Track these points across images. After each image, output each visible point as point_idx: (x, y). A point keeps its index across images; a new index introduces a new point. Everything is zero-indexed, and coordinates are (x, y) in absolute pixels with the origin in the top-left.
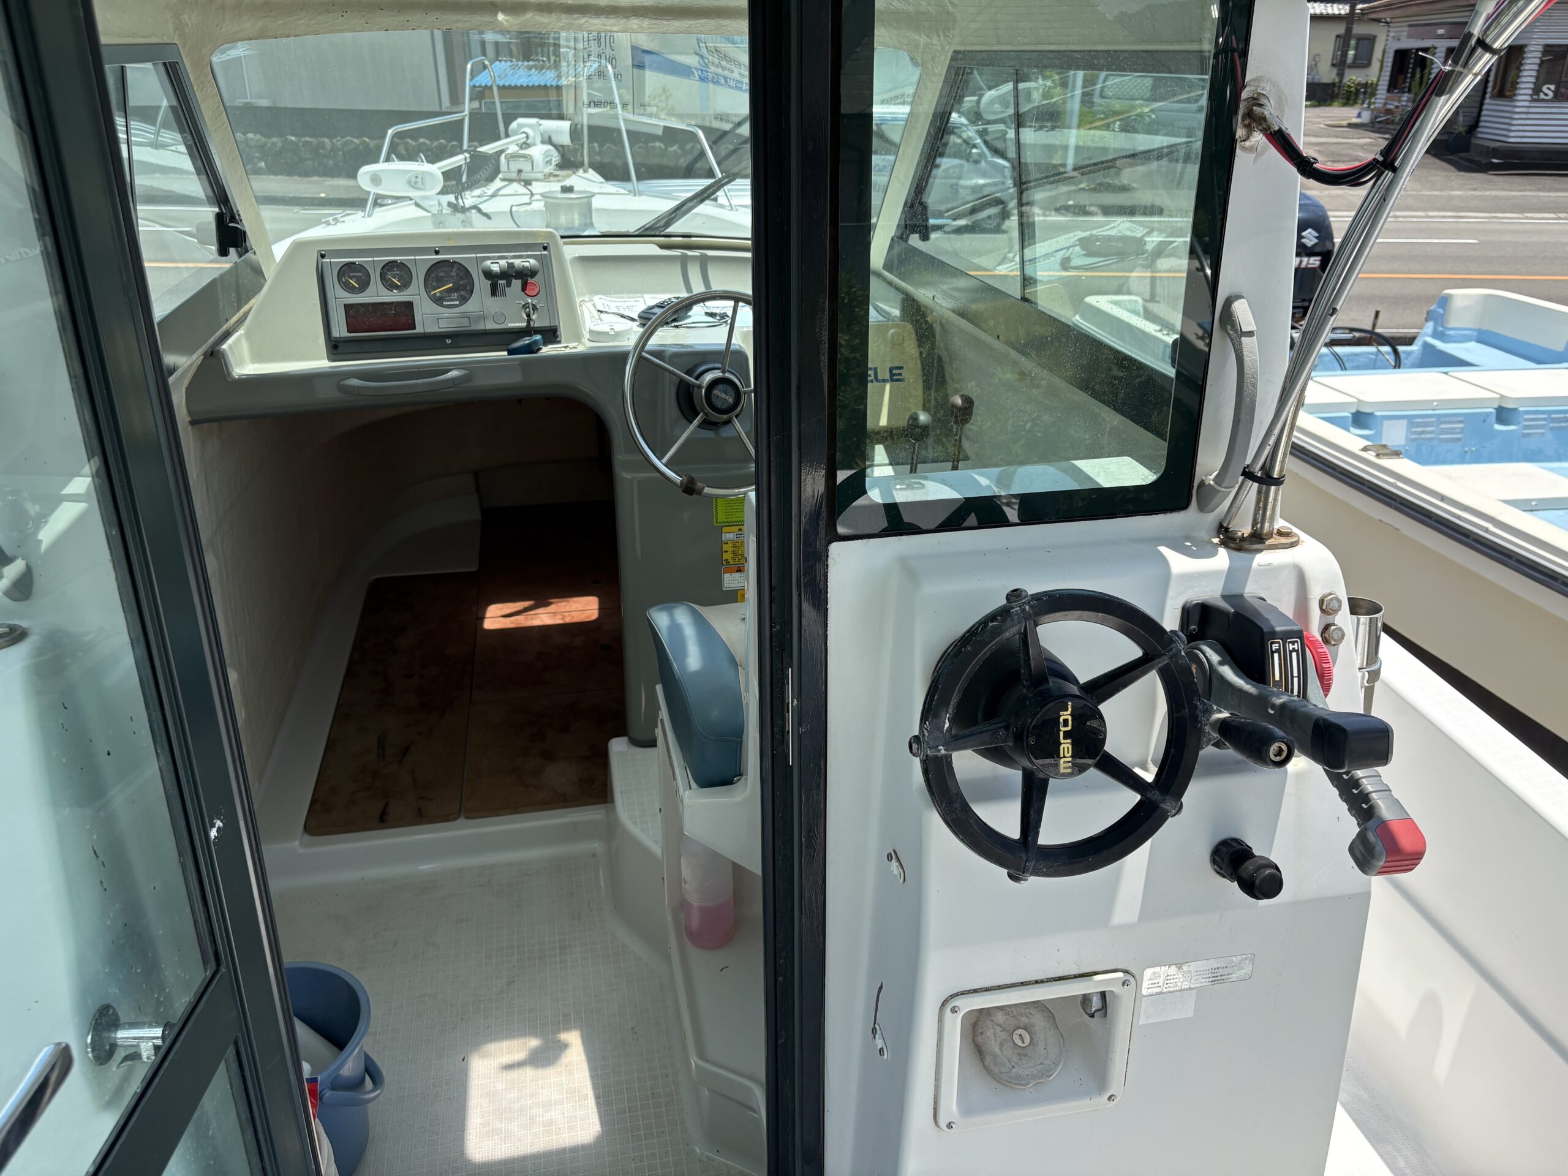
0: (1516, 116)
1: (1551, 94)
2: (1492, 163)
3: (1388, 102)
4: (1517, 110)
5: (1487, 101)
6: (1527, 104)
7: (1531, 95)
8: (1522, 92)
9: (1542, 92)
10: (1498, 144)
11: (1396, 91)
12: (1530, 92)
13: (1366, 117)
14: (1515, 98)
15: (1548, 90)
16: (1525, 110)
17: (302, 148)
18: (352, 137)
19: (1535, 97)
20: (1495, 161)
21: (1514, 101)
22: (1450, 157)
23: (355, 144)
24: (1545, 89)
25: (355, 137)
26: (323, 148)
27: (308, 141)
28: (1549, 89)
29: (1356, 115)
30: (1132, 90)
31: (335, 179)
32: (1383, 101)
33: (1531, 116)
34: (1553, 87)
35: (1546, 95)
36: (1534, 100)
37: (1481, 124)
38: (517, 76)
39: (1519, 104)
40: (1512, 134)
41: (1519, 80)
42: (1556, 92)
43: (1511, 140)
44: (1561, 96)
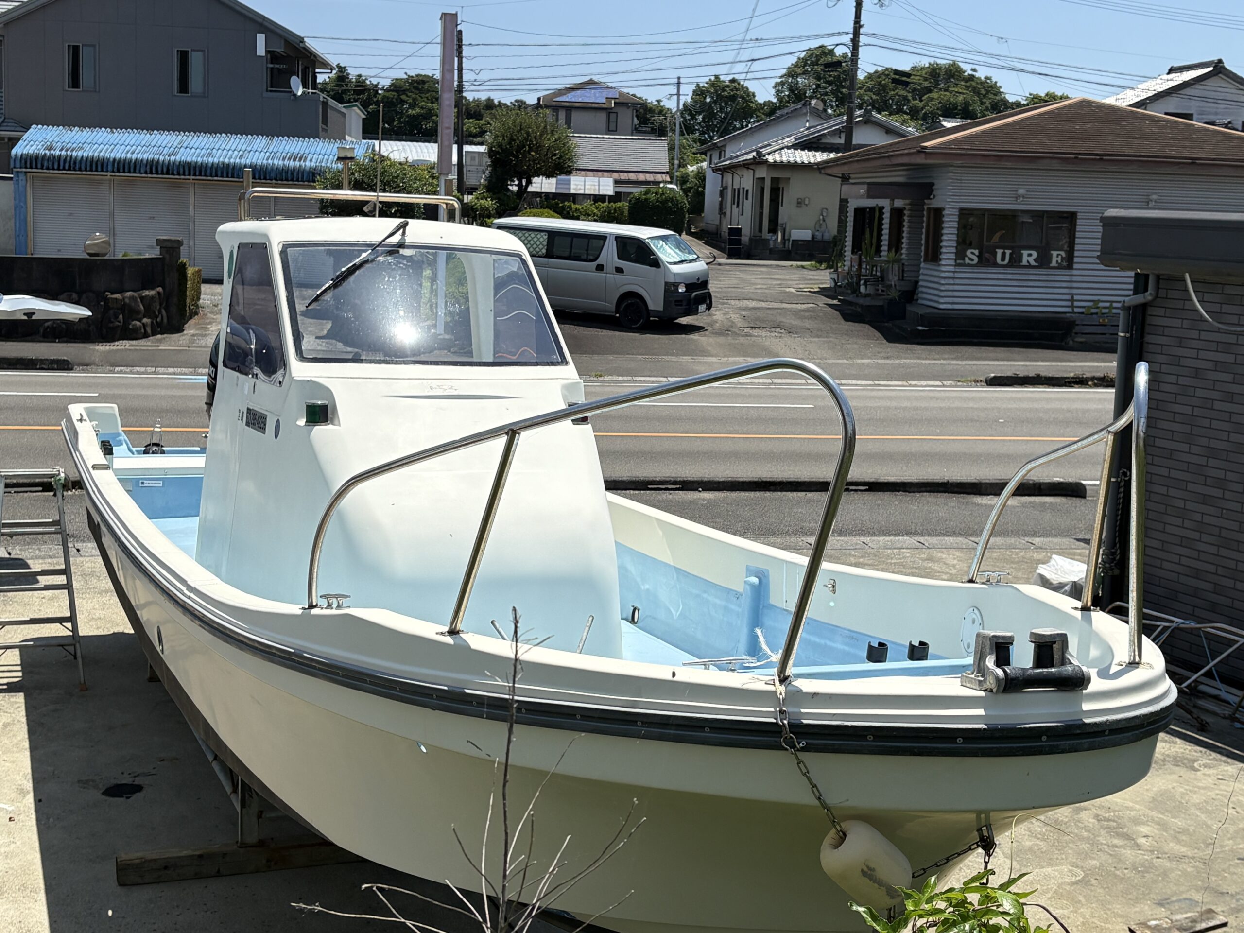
0: (944, 281)
1: (976, 259)
2: (919, 330)
4: (944, 275)
5: (921, 265)
6: (952, 269)
7: (956, 260)
8: (945, 256)
9: (967, 256)
10: (930, 311)
12: (953, 256)
14: (940, 262)
15: (972, 254)
16: (951, 275)
19: (959, 262)
20: (920, 328)
21: (939, 265)
24: (968, 253)
28: (972, 253)
33: (958, 281)
34: (976, 252)
35: (972, 260)
36: (957, 265)
37: (919, 289)
39: (943, 268)
40: (942, 300)
41: (941, 244)
42: (981, 257)
43: (942, 306)
44: (986, 261)
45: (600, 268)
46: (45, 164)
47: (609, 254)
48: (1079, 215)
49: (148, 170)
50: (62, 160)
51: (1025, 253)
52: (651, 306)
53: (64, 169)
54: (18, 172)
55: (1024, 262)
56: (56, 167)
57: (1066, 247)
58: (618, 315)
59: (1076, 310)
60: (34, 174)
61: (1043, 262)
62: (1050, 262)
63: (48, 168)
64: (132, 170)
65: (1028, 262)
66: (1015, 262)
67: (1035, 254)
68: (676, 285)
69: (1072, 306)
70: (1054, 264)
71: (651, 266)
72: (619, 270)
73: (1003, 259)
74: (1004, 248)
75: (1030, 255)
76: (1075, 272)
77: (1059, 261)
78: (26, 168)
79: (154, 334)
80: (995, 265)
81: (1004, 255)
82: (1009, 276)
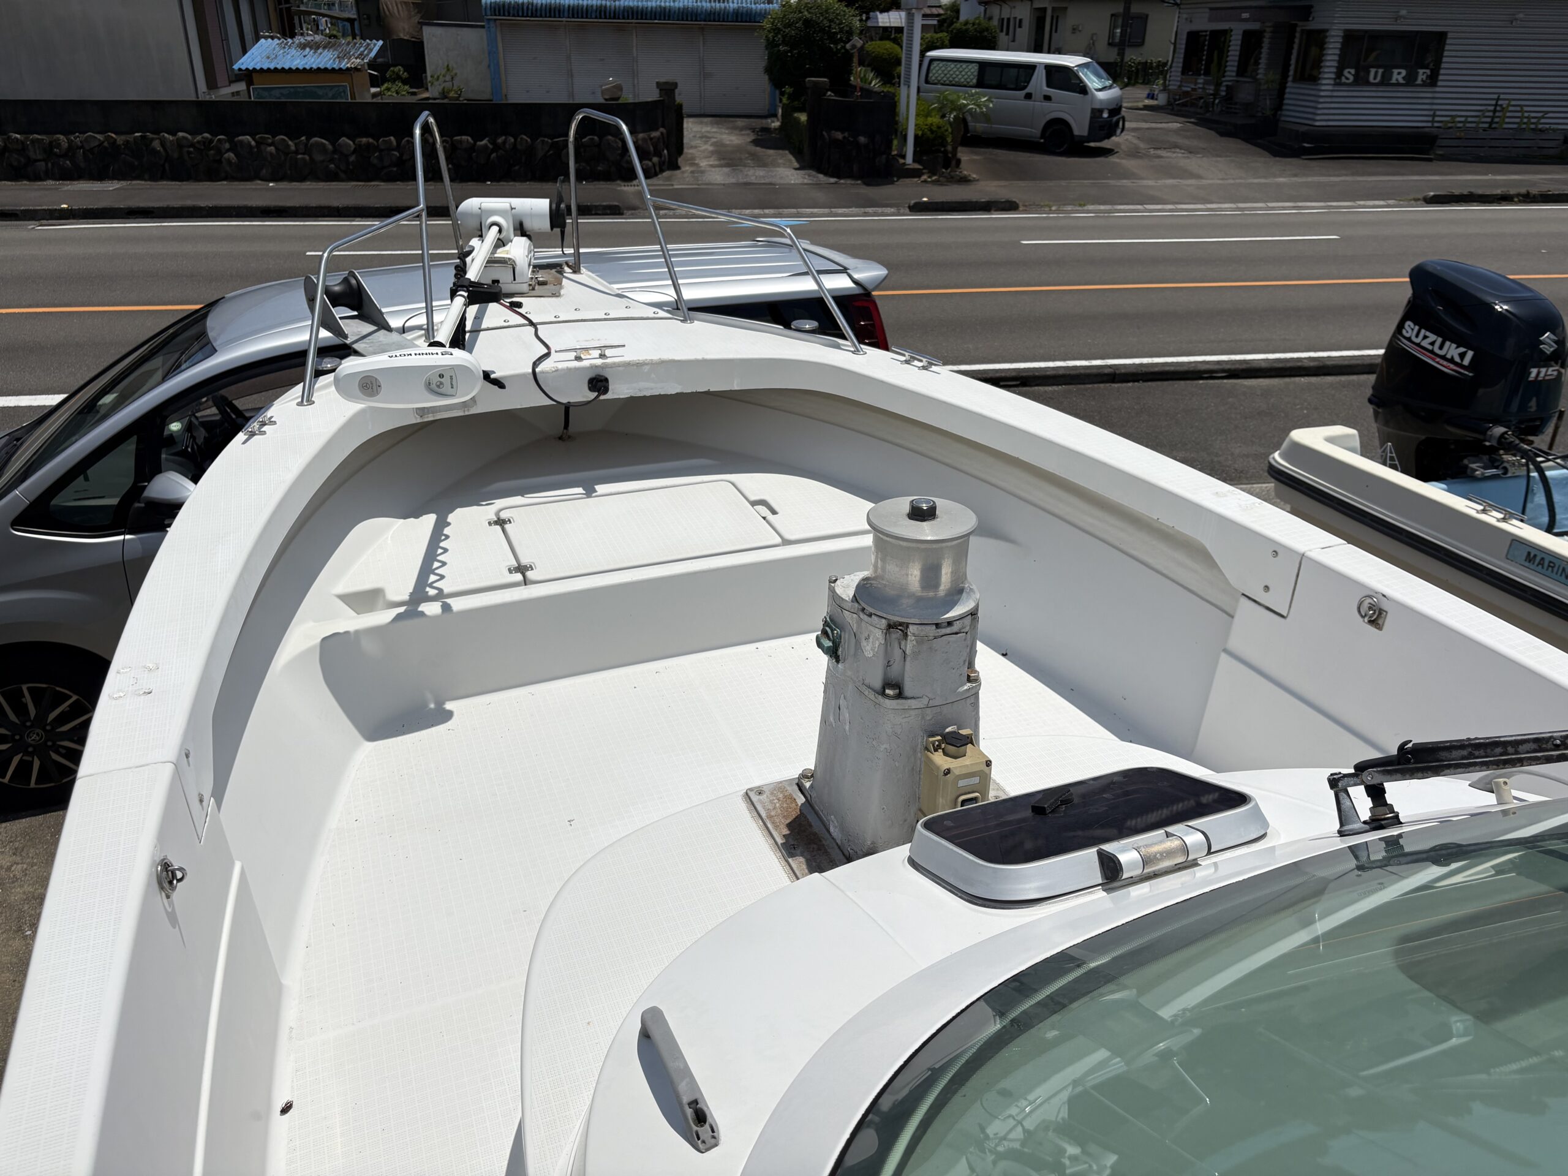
0: (1321, 100)
1: (1351, 78)
2: (1304, 147)
3: (1184, 84)
4: (1322, 94)
5: (1289, 84)
6: (1330, 88)
7: (1335, 79)
8: (1326, 76)
9: (1353, 75)
10: (1306, 128)
11: (1190, 73)
12: (1333, 76)
13: (1162, 99)
14: (1319, 82)
15: (1349, 74)
16: (1329, 93)
17: (30, 147)
18: (93, 132)
19: (1338, 81)
20: (1306, 145)
21: (1318, 84)
22: (1259, 141)
23: (99, 140)
24: (1346, 72)
25: (99, 133)
26: (59, 146)
27: (38, 139)
28: (1349, 72)
29: (1145, 96)
30: (957, 75)
31: (76, 182)
32: (1179, 83)
33: (1333, 100)
34: (1353, 71)
35: (1347, 78)
36: (1336, 84)
37: (1285, 107)
38: (289, 57)
39: (1323, 88)
40: (1318, 118)
41: (1322, 64)
42: (1356, 76)
43: (1318, 124)
44: (1361, 80)
45: (1029, 96)
46: (511, 12)
47: (1039, 81)
48: (1450, 35)
49: (598, 16)
50: (525, 7)
51: (1396, 71)
52: (1076, 132)
53: (527, 16)
54: (489, 20)
55: (1394, 81)
56: (520, 14)
57: (1431, 66)
58: (1042, 141)
59: (1436, 125)
60: (502, 21)
61: (1410, 80)
62: (1416, 79)
63: (514, 16)
64: (585, 16)
65: (1397, 80)
66: (1385, 82)
67: (1404, 72)
68: (1101, 111)
69: (1433, 122)
70: (1419, 82)
71: (1080, 93)
72: (1047, 98)
73: (1375, 78)
74: (1378, 67)
75: (1399, 73)
76: (1438, 89)
77: (1424, 79)
78: (496, 15)
79: (662, 171)
80: (1368, 83)
81: (1376, 73)
82: (1380, 94)
